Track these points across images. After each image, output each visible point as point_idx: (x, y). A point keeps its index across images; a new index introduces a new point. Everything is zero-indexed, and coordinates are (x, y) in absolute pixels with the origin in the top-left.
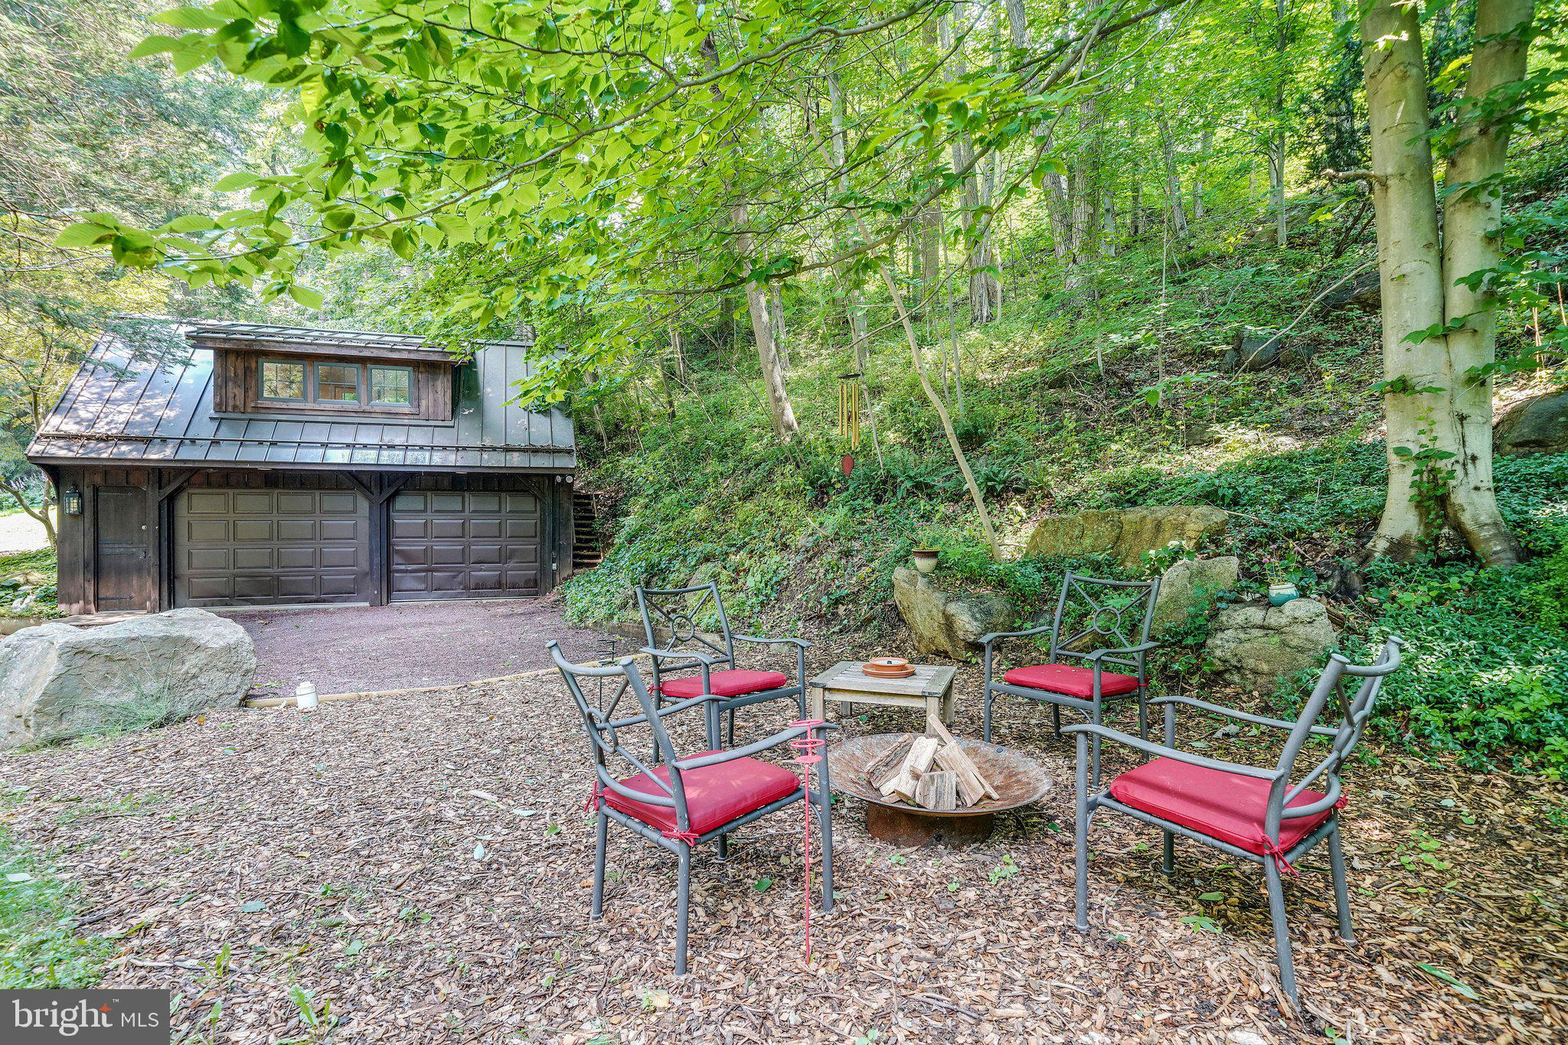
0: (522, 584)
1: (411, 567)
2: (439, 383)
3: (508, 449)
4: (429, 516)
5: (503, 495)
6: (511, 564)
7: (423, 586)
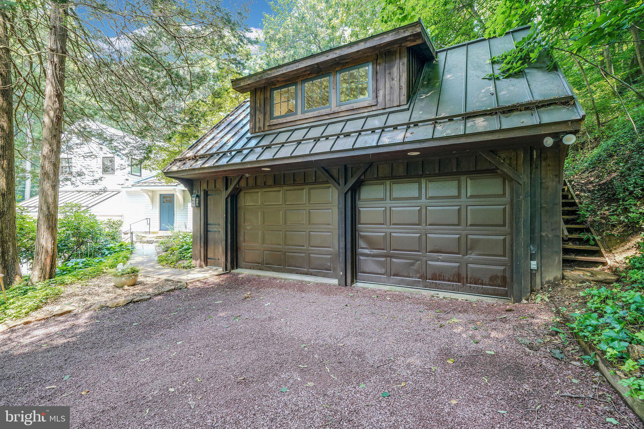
0: (486, 280)
1: (375, 252)
2: (395, 70)
3: (468, 116)
4: (388, 203)
5: (463, 178)
6: (472, 256)
7: (383, 271)
